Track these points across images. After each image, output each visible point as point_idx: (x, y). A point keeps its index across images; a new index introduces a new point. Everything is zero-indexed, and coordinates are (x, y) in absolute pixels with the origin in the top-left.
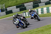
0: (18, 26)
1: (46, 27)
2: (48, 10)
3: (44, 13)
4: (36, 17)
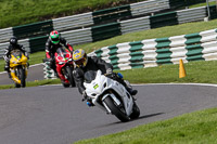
3: (146, 66)
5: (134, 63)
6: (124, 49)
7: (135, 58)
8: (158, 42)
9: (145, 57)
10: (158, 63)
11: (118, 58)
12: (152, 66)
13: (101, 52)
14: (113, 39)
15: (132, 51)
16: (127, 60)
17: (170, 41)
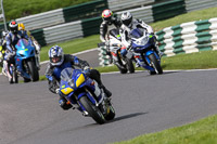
3: (215, 48)
5: (202, 45)
6: (189, 29)
9: (214, 37)
11: (183, 40)
13: (163, 33)
14: (176, 18)
15: (199, 31)
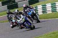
0: (22, 26)
1: (51, 34)
2: (54, 7)
3: (48, 13)
4: (35, 17)
5: (43, 12)
6: (40, 7)
7: (44, 10)
8: (52, 4)
9: (47, 10)
10: (52, 12)
12: (50, 13)
15: (43, 8)
16: (41, 11)
17: (56, 4)
